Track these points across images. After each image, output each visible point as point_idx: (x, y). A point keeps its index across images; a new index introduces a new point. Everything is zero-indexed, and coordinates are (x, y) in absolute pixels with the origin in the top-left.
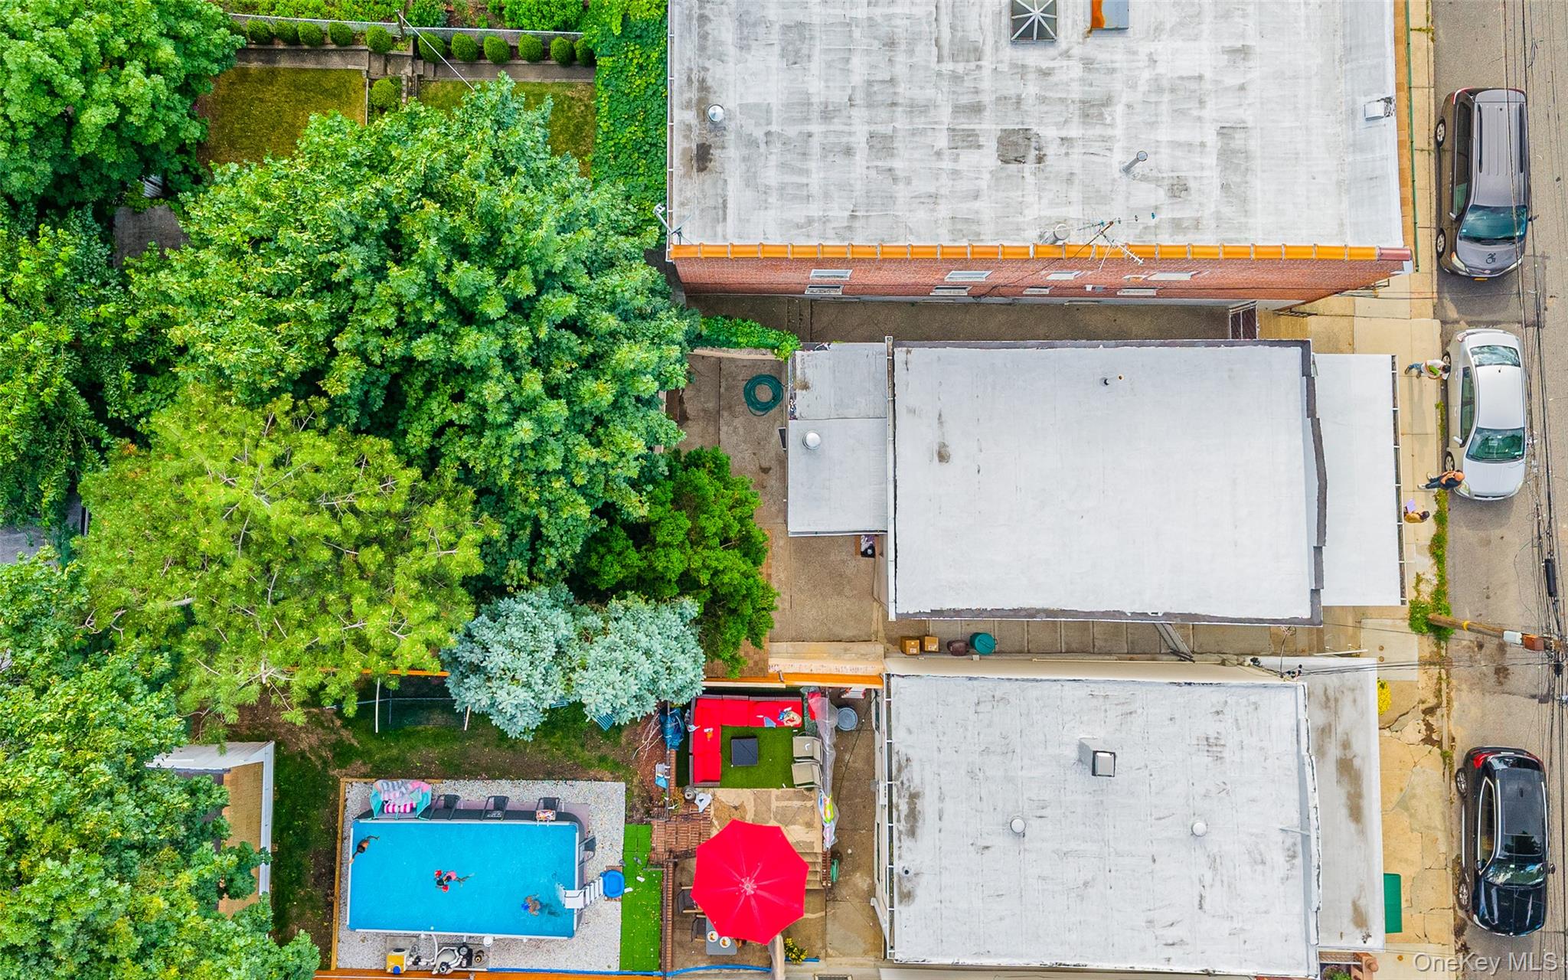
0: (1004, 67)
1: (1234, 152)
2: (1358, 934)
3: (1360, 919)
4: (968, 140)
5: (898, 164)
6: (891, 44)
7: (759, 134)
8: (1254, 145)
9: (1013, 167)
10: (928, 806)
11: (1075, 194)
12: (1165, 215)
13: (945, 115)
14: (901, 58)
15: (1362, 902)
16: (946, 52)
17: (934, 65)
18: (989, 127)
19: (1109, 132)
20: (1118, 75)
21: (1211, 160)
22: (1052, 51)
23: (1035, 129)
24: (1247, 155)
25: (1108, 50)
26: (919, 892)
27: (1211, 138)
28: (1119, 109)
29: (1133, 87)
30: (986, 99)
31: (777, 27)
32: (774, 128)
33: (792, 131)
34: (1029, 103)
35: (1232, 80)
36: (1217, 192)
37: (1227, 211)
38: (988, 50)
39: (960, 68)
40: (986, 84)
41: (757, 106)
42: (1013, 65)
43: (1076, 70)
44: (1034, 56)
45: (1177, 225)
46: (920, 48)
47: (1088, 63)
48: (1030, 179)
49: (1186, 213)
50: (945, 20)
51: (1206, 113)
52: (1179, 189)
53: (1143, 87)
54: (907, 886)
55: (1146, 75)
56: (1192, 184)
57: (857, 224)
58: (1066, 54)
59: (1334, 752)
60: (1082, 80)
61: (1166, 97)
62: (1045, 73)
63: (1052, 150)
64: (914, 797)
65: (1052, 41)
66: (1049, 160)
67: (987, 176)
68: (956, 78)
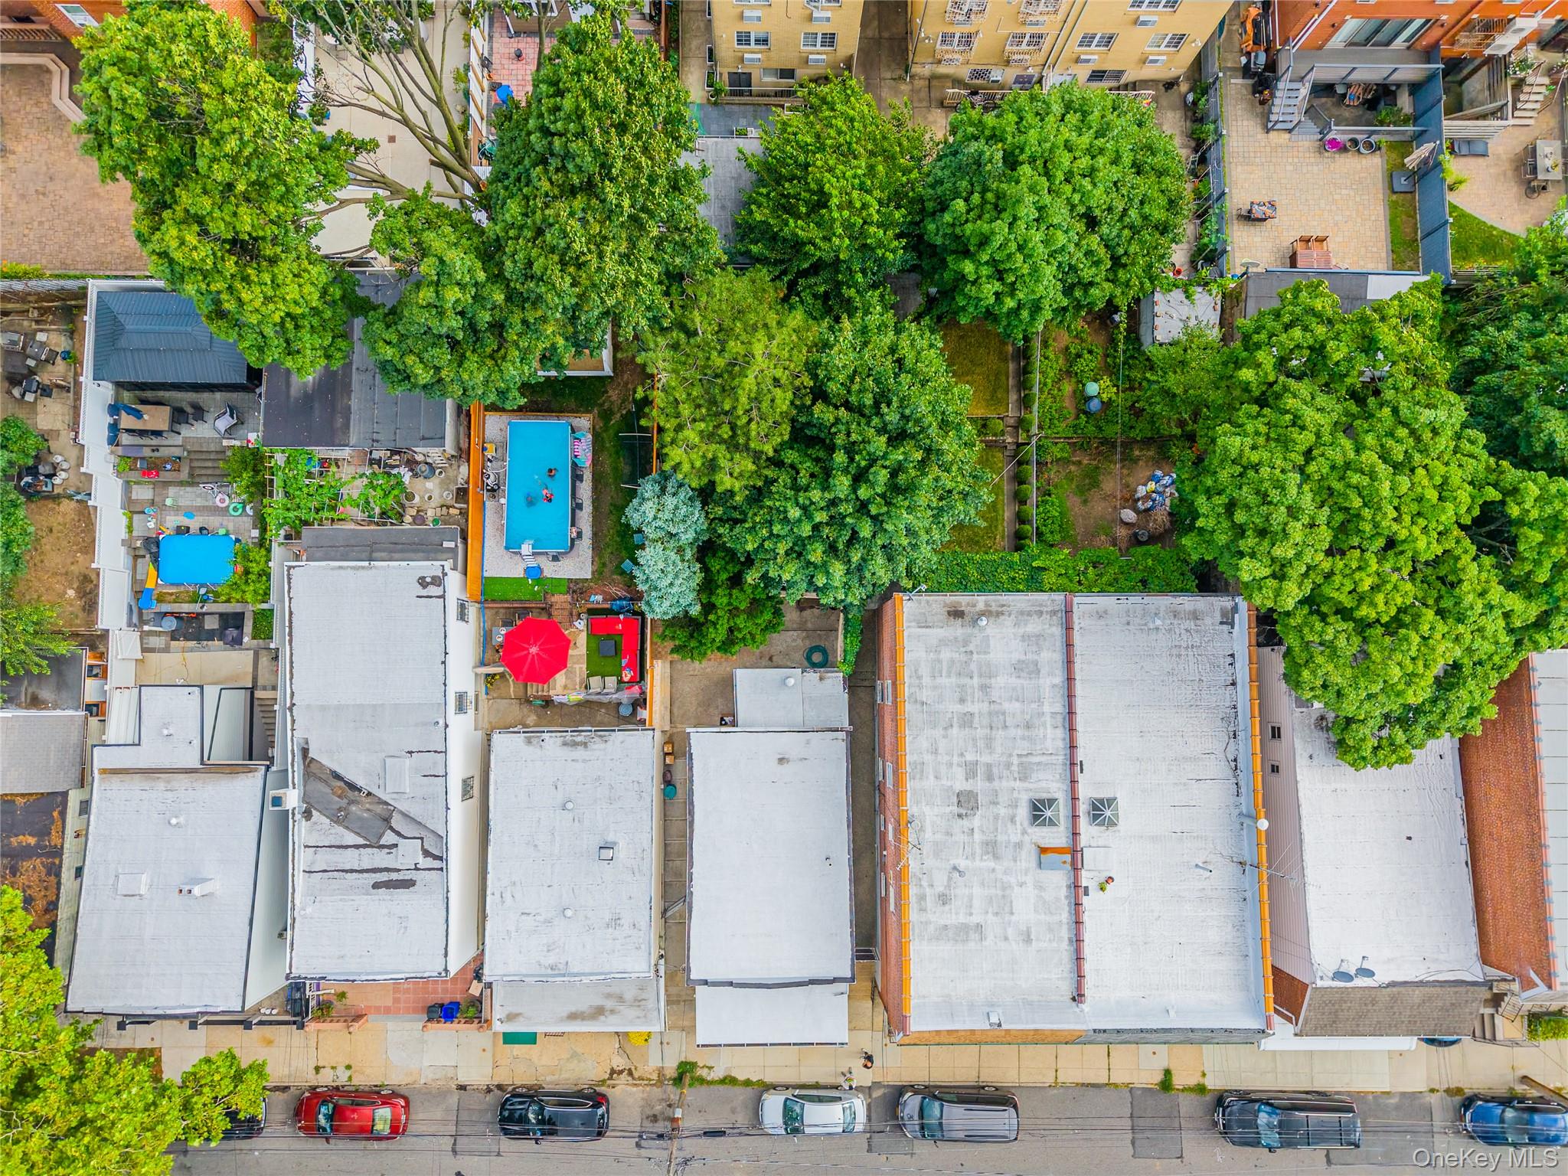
0: (1015, 795)
1: (967, 933)
2: (502, 1016)
3: (511, 1017)
4: (971, 771)
5: (955, 731)
6: (1028, 726)
7: (971, 647)
8: (972, 945)
9: (955, 800)
10: (580, 753)
11: (939, 837)
12: (928, 891)
13: (985, 758)
14: (1020, 732)
15: (521, 1019)
16: (1024, 759)
17: (1016, 752)
18: (979, 785)
19: (978, 858)
20: (1012, 864)
21: (962, 919)
22: (1026, 823)
23: (979, 813)
24: (966, 941)
25: (1029, 856)
26: (531, 748)
27: (975, 919)
28: (992, 864)
29: (1005, 873)
30: (996, 784)
31: (1036, 657)
32: (975, 656)
33: (973, 667)
34: (995, 810)
35: (1010, 932)
36: (942, 922)
37: (931, 928)
38: (1026, 785)
39: (1015, 768)
40: (1004, 783)
41: (988, 646)
42: (1017, 800)
43: (1015, 838)
44: (1023, 812)
45: (922, 898)
46: (1026, 744)
47: (1019, 845)
48: (948, 810)
49: (929, 903)
50: (1043, 759)
51: (990, 916)
52: (944, 899)
53: (1005, 879)
54: (535, 741)
55: (1013, 880)
56: (947, 907)
57: (918, 706)
58: (1024, 832)
59: (609, 1004)
60: (1009, 842)
61: (1000, 893)
62: (1012, 819)
63: (965, 823)
64: (585, 745)
65: (1032, 824)
66: (960, 821)
67: (949, 784)
68: (1008, 765)
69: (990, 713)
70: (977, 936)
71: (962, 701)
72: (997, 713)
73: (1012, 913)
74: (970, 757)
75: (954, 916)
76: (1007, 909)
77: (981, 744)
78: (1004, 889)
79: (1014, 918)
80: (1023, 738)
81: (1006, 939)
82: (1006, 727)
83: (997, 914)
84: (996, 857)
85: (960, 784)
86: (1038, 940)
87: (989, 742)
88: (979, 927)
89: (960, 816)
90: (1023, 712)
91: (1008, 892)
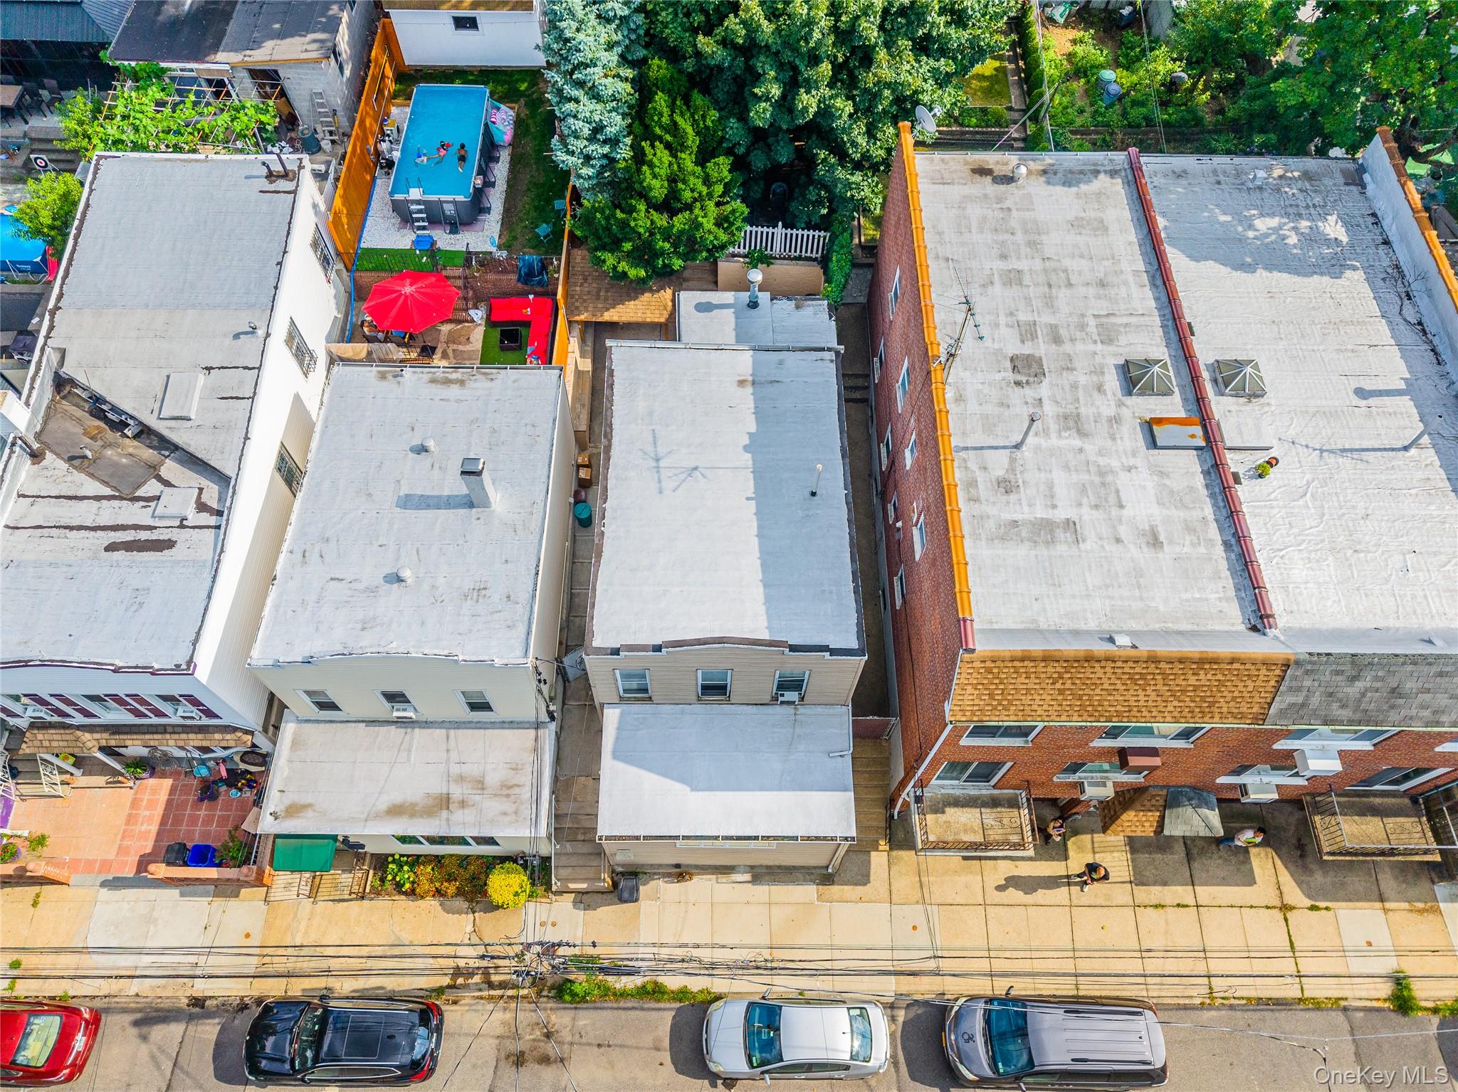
1: (1052, 531)
2: (280, 809)
3: (293, 810)
4: (1028, 332)
8: (1061, 549)
9: (1008, 365)
10: (454, 391)
11: (990, 409)
12: (981, 477)
13: (1047, 318)
14: (1091, 291)
15: (310, 813)
16: (1104, 320)
17: (1090, 312)
18: (1041, 348)
19: (1054, 435)
20: (1110, 442)
21: (1041, 513)
22: (1119, 393)
23: (1046, 381)
24: (1051, 542)
25: (1132, 438)
26: (384, 383)
27: (1061, 514)
28: (1077, 442)
29: (1100, 453)
30: (1067, 347)
31: (1100, 215)
32: (1014, 213)
33: (1013, 223)
34: (1068, 378)
35: (1123, 531)
39: (1092, 329)
42: (1102, 366)
43: (1108, 410)
44: (1113, 382)
45: (972, 484)
46: (1104, 303)
47: (1116, 420)
48: (998, 376)
49: (983, 491)
50: (1133, 320)
51: (1085, 510)
52: (1007, 486)
53: (1102, 461)
54: (390, 376)
55: (1115, 463)
56: (1013, 497)
58: (1120, 404)
59: (457, 792)
60: (1099, 415)
62: (1100, 388)
63: (1028, 392)
64: (462, 383)
65: (1130, 394)
66: (1018, 390)
67: (997, 346)
69: (1045, 271)
70: (1069, 536)
71: (1004, 257)
72: (1054, 270)
73: (1121, 507)
74: (1023, 317)
75: (1027, 508)
76: (1112, 499)
77: (1037, 303)
78: (1102, 474)
79: (1125, 512)
80: (1098, 297)
81: (1118, 540)
82: (1070, 285)
83: (1097, 507)
84: (1081, 433)
85: (1015, 347)
86: (1171, 542)
87: (1049, 302)
88: (1070, 525)
89: (1018, 383)
90: (1093, 270)
91: (1109, 478)
